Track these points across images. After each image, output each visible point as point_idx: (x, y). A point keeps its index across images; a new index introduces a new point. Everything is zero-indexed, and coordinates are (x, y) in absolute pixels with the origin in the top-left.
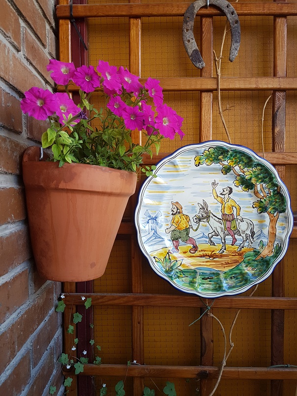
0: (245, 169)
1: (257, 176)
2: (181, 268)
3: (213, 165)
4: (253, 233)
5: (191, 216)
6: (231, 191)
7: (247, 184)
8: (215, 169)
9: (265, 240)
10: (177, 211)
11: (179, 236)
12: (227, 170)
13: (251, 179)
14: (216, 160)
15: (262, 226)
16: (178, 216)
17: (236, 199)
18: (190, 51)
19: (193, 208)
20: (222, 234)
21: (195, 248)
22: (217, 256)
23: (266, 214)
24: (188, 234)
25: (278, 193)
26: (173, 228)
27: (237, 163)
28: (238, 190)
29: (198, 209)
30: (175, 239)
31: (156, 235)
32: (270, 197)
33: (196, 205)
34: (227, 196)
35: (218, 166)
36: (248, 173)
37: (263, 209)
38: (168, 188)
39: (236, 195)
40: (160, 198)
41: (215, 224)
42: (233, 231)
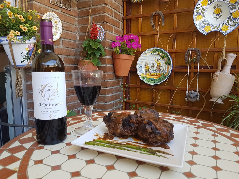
1: (165, 56)
2: (147, 78)
4: (164, 70)
5: (150, 66)
6: (159, 60)
7: (163, 58)
9: (166, 72)
10: (147, 65)
11: (147, 71)
12: (158, 54)
14: (156, 52)
15: (166, 68)
17: (160, 62)
18: (152, 25)
19: (150, 64)
21: (150, 74)
22: (155, 76)
23: (167, 65)
25: (169, 60)
26: (145, 69)
27: (160, 53)
31: (141, 71)
35: (156, 53)
36: (163, 55)
38: (145, 59)
40: (143, 62)
41: (155, 68)
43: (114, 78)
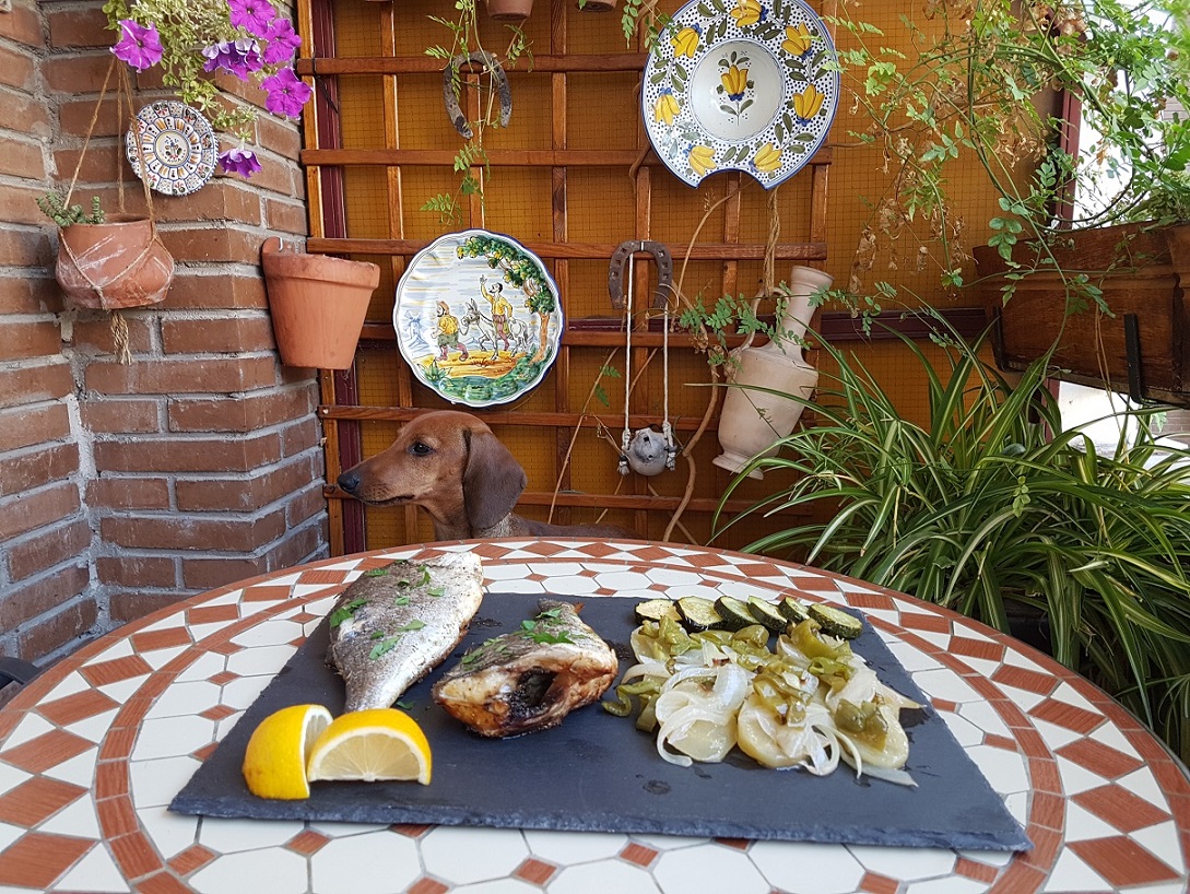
0: (512, 263)
1: (525, 270)
2: (449, 377)
3: (478, 258)
4: (526, 336)
5: (459, 318)
6: (501, 289)
7: (519, 281)
8: (481, 262)
9: (537, 344)
10: (443, 311)
11: (447, 340)
12: (494, 263)
13: (519, 274)
14: (480, 251)
15: (534, 328)
16: (444, 318)
17: (507, 297)
18: (454, 119)
19: (461, 308)
20: (493, 339)
21: (465, 355)
22: (489, 364)
23: (536, 314)
24: (456, 339)
25: (547, 290)
26: (440, 332)
27: (503, 255)
28: (509, 286)
29: (466, 309)
30: (442, 345)
31: (420, 340)
32: (541, 294)
33: (464, 304)
34: (497, 294)
35: (484, 258)
36: (516, 266)
37: (534, 309)
38: (431, 285)
39: (506, 292)
40: (422, 297)
41: (485, 327)
42: (505, 335)
43: (279, 379)
